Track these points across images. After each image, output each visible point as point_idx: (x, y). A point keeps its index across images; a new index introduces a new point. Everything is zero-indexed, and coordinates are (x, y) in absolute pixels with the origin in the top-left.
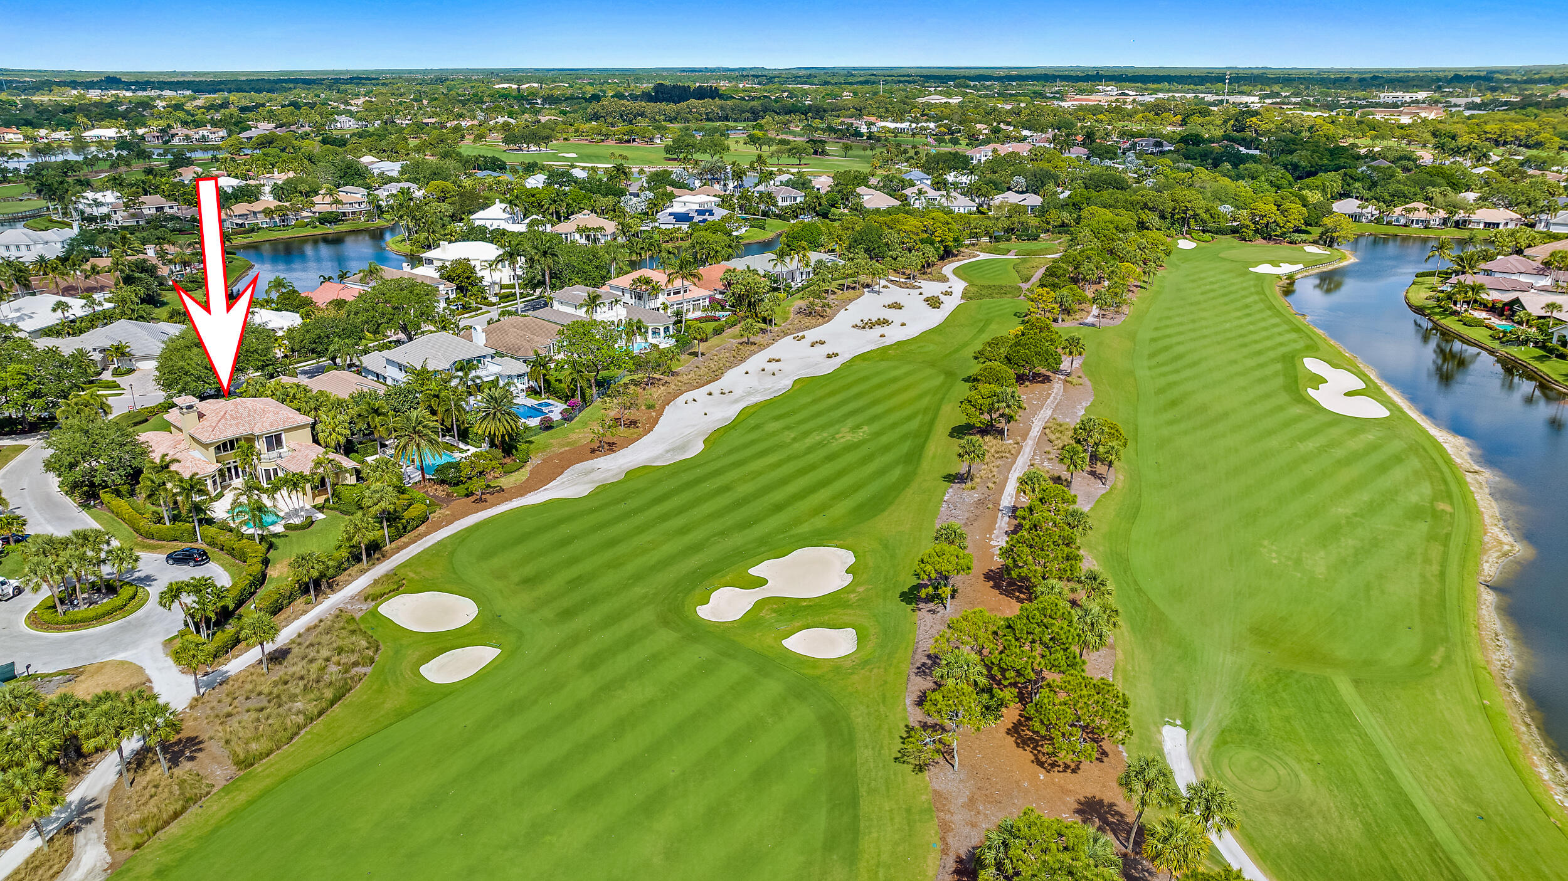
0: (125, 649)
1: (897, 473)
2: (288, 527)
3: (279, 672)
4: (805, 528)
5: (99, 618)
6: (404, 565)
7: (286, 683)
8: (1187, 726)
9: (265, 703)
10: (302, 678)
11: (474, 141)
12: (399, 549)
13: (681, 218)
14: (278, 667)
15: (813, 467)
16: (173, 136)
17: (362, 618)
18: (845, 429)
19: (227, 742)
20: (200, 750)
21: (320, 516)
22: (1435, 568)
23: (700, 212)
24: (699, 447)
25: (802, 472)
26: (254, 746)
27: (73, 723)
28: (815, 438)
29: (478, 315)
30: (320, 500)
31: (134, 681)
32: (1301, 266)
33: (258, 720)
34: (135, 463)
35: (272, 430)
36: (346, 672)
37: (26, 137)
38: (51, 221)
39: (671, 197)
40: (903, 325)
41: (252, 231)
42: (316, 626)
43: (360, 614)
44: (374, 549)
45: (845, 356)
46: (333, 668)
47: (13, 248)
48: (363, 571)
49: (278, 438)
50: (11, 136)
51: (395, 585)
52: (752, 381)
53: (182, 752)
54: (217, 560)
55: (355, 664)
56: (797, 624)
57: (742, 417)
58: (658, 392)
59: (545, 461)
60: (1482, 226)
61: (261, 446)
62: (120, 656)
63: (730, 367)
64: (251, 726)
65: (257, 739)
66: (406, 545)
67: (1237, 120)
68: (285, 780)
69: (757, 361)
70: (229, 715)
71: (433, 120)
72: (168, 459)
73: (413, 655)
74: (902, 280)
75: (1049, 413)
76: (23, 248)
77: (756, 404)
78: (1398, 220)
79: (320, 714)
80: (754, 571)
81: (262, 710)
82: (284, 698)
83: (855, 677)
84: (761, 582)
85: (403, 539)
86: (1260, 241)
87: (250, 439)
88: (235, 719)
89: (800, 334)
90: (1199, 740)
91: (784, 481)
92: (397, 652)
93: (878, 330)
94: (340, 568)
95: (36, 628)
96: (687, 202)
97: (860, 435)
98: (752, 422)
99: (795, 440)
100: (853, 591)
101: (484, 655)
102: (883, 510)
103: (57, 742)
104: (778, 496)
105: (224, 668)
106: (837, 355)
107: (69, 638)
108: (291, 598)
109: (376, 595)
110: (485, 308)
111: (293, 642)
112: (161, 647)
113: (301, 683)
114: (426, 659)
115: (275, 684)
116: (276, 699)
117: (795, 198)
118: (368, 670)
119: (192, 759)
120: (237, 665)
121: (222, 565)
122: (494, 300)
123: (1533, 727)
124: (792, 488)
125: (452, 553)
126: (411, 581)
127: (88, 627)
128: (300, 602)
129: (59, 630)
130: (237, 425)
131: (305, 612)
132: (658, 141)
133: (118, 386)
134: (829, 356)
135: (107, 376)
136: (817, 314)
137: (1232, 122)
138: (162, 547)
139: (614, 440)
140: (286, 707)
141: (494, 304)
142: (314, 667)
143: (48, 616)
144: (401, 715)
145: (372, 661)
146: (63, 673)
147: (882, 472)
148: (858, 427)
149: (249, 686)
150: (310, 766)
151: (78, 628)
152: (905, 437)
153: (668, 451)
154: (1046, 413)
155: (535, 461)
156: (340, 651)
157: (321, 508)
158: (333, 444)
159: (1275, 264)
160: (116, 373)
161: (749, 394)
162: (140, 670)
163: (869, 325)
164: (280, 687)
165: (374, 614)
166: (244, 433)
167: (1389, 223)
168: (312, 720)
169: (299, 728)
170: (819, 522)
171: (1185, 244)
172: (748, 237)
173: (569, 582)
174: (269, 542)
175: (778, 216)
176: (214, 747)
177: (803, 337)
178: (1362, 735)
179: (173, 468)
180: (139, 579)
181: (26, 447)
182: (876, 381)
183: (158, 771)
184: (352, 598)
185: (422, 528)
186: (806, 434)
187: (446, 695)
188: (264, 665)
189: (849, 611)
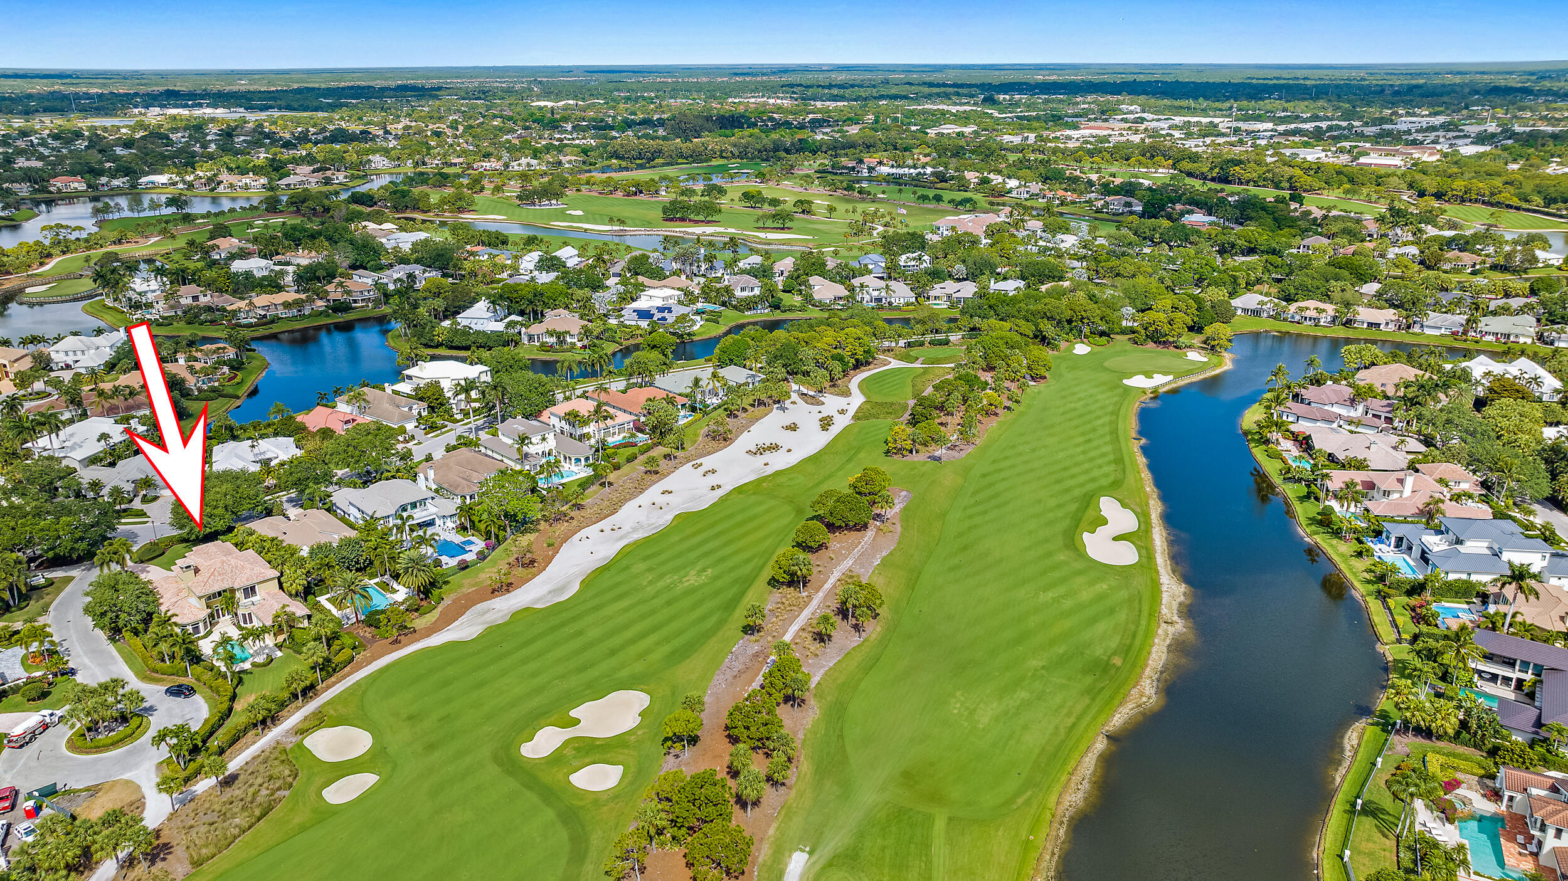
0: (130, 770)
1: (714, 619)
2: (254, 665)
3: (229, 793)
4: (624, 673)
5: (115, 744)
6: (328, 703)
7: (231, 803)
8: (811, 853)
9: (216, 819)
10: (242, 800)
11: (493, 194)
12: (328, 687)
13: (643, 314)
14: (228, 789)
15: (653, 612)
16: (219, 184)
17: (291, 749)
18: (693, 572)
19: (188, 848)
20: (170, 853)
21: (279, 654)
22: (1070, 721)
23: (661, 310)
24: (575, 588)
25: (643, 617)
26: (204, 851)
27: (88, 838)
28: (668, 580)
29: (442, 433)
30: (281, 638)
31: (133, 798)
32: (1171, 377)
33: (209, 831)
34: (148, 609)
35: (248, 584)
36: (272, 795)
37: (89, 186)
38: (104, 305)
39: (640, 288)
40: (789, 451)
41: (272, 322)
42: (259, 756)
43: (290, 746)
44: (309, 691)
45: (727, 488)
46: (264, 792)
47: (70, 353)
48: (298, 708)
49: (253, 588)
50: (76, 185)
51: (319, 721)
52: (641, 516)
53: (159, 854)
54: (201, 693)
55: (279, 789)
56: (587, 760)
57: (619, 556)
58: (562, 527)
59: (454, 601)
60: (1365, 325)
61: (239, 595)
62: (126, 776)
63: (630, 499)
64: (204, 836)
65: (206, 846)
66: (334, 684)
67: (1221, 168)
68: (221, 875)
69: (653, 493)
70: (191, 827)
71: (461, 160)
72: (169, 614)
73: (318, 781)
74: (811, 393)
75: (851, 563)
76: (79, 353)
77: (636, 542)
78: (1293, 317)
79: (250, 828)
80: (573, 713)
81: (211, 824)
82: (228, 815)
83: (605, 808)
84: (577, 722)
85: (333, 679)
86: (1151, 345)
87: (233, 591)
88: (194, 831)
89: (699, 461)
90: (815, 863)
91: (626, 626)
92: (309, 779)
93: (767, 457)
94: (283, 705)
95: (72, 751)
96: (653, 297)
97: (703, 578)
98: (625, 562)
99: (650, 583)
100: (635, 733)
101: (368, 780)
102: (688, 657)
103: (78, 853)
104: (617, 640)
105: (194, 788)
106: (719, 487)
107: (95, 761)
108: (245, 731)
109: (303, 731)
110: (450, 425)
111: (241, 769)
112: (154, 768)
113: (241, 804)
114: (328, 784)
115: (224, 803)
116: (223, 815)
117: (752, 289)
118: (287, 793)
119: (164, 859)
120: (203, 785)
121: (204, 697)
122: (459, 417)
123: (1056, 857)
124: (629, 634)
125: (364, 692)
126: (330, 717)
127: (107, 750)
128: (251, 733)
129: (87, 753)
130: (222, 580)
131: (254, 743)
132: (664, 193)
133: (144, 514)
134: (713, 488)
135: (137, 504)
136: (721, 438)
137: (1217, 170)
138: (163, 680)
139: (513, 580)
140: (228, 823)
141: (458, 421)
142: (251, 790)
143: (79, 743)
144: (303, 829)
145: (291, 786)
146: (87, 789)
147: (703, 618)
148: (704, 570)
149: (207, 805)
150: (238, 866)
151: (100, 752)
152: (735, 582)
153: (550, 592)
154: (848, 563)
155: (447, 601)
156: (271, 778)
157: (280, 647)
158: (294, 592)
159: (1149, 375)
160: (145, 500)
161: (635, 530)
162: (138, 788)
163: (761, 450)
164: (228, 806)
165: (300, 746)
166: (228, 587)
167: (1285, 320)
168: (244, 832)
169: (235, 838)
170: (638, 667)
171: (1081, 349)
172: (700, 334)
173: (440, 720)
174: (240, 678)
175: (735, 307)
176: (179, 851)
177: (701, 465)
178: (929, 862)
179: (173, 620)
180: (145, 709)
181: (72, 578)
182: (739, 518)
183: (141, 868)
184: (287, 732)
185: (348, 669)
186: (662, 576)
187: (334, 814)
188: (218, 789)
189: (626, 751)
